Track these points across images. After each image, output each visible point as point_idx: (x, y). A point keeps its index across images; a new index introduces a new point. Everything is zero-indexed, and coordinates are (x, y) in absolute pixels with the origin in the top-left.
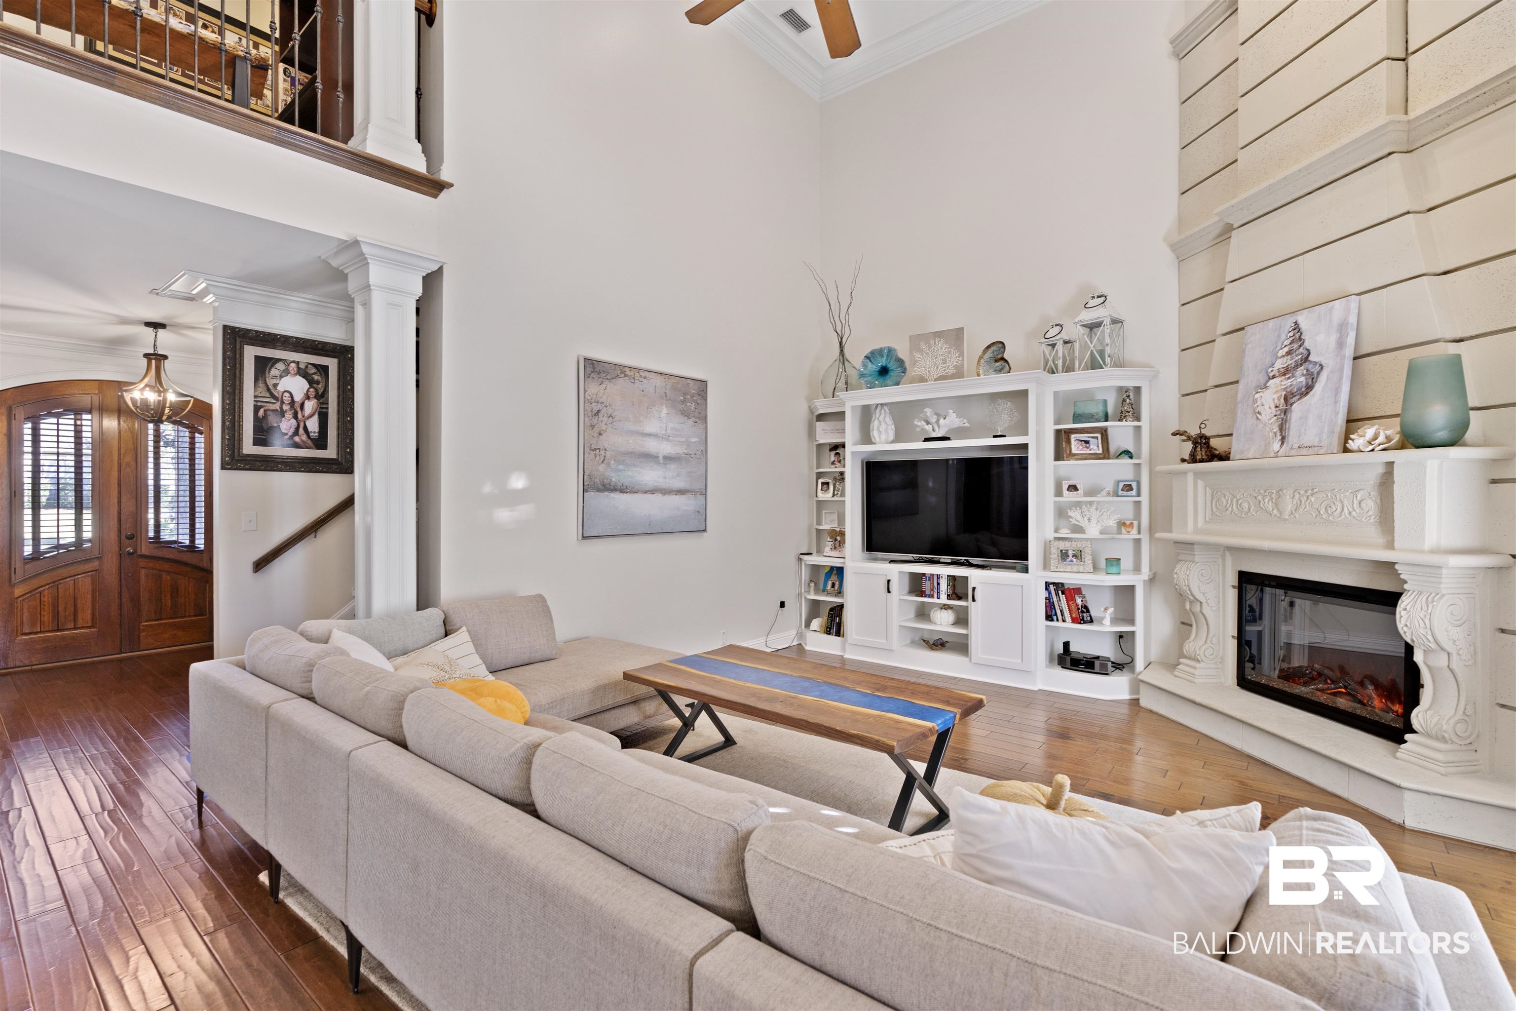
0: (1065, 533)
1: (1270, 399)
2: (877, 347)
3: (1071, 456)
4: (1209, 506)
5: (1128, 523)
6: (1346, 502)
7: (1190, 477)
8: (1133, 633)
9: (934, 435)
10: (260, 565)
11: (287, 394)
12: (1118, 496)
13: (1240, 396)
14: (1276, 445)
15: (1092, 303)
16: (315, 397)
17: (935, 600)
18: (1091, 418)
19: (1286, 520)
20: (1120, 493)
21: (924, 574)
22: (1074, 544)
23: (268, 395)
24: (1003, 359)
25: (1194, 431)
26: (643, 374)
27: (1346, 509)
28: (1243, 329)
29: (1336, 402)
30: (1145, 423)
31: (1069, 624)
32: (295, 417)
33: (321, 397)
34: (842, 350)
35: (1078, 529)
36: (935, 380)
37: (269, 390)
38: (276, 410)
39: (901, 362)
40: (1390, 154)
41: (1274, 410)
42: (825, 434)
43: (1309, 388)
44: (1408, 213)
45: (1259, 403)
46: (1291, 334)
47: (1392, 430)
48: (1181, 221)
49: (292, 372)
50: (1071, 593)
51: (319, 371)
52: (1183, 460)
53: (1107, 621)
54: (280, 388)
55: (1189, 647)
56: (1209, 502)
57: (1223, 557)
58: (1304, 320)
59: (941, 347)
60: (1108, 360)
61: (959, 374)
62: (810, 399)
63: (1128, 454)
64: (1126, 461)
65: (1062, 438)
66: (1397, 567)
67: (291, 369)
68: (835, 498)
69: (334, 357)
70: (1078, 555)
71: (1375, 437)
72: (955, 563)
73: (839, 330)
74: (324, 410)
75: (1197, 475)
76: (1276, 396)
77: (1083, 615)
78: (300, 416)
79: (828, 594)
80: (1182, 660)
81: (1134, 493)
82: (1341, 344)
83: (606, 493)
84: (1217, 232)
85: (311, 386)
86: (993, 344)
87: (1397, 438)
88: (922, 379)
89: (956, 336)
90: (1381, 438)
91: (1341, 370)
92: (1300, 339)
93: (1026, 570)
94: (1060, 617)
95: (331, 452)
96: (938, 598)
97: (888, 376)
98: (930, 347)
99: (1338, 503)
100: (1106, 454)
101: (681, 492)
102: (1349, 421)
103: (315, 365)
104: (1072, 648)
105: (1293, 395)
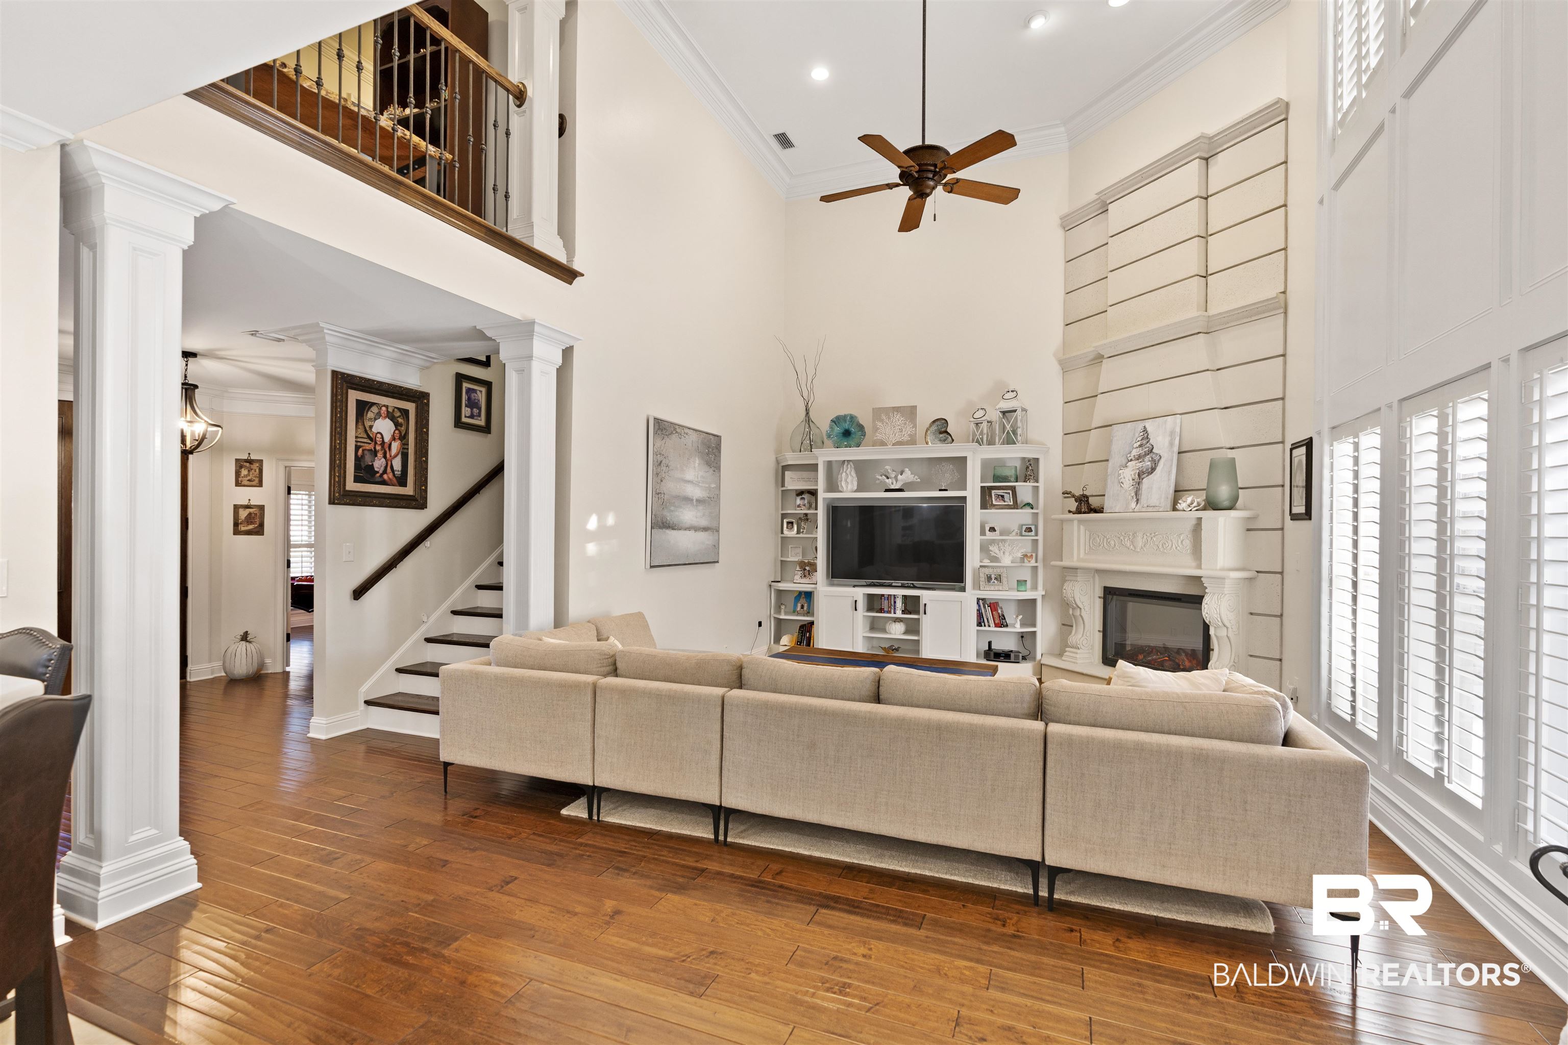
0: (986, 562)
1: (1129, 474)
2: (842, 413)
3: (993, 506)
4: (1087, 543)
5: (1029, 555)
6: (1174, 541)
7: (1076, 523)
8: (1034, 633)
9: (892, 487)
10: (359, 593)
11: (379, 436)
12: (1022, 535)
13: (1109, 471)
14: (1133, 505)
15: (1007, 396)
16: (399, 439)
17: (892, 615)
18: (1005, 479)
19: (1138, 552)
20: (1024, 533)
21: (883, 595)
22: (995, 570)
23: (365, 436)
24: (946, 432)
25: (1078, 493)
26: (687, 431)
27: (1174, 546)
28: (1110, 425)
29: (1169, 480)
30: (1041, 484)
31: (993, 628)
32: (385, 457)
33: (403, 438)
34: (807, 413)
35: (995, 559)
36: (894, 445)
37: (366, 431)
38: (371, 450)
39: (861, 428)
40: (1199, 333)
41: (1131, 481)
42: (793, 482)
43: (1153, 469)
44: (1208, 370)
45: (1122, 476)
46: (1142, 434)
47: (1200, 498)
48: (1065, 344)
49: (383, 415)
50: (994, 606)
51: (402, 414)
52: (1070, 512)
53: (1018, 625)
54: (374, 430)
55: (1073, 639)
56: (1087, 540)
57: (1094, 577)
58: (1149, 425)
59: (898, 419)
60: (1019, 438)
61: (912, 441)
62: (778, 451)
63: (1029, 505)
64: (1028, 511)
65: (986, 492)
66: (1202, 579)
67: (382, 412)
68: (801, 535)
69: (413, 402)
70: (999, 578)
71: (1192, 503)
72: (903, 586)
73: (805, 395)
74: (405, 451)
75: (1080, 522)
76: (1133, 473)
77: (1001, 622)
78: (388, 456)
79: (798, 614)
80: (1067, 649)
81: (1033, 533)
82: (1171, 444)
83: (664, 530)
84: (1092, 357)
85: (397, 429)
86: (937, 420)
87: (1203, 504)
88: (883, 444)
89: (910, 412)
90: (1195, 504)
91: (1172, 460)
92: (1147, 438)
93: (963, 589)
94: (986, 624)
95: (409, 490)
96: (895, 613)
97: (850, 438)
98: (889, 418)
99: (1169, 542)
100: (1015, 506)
101: (705, 529)
102: (1176, 491)
103: (399, 409)
104: (993, 647)
105: (1143, 473)
